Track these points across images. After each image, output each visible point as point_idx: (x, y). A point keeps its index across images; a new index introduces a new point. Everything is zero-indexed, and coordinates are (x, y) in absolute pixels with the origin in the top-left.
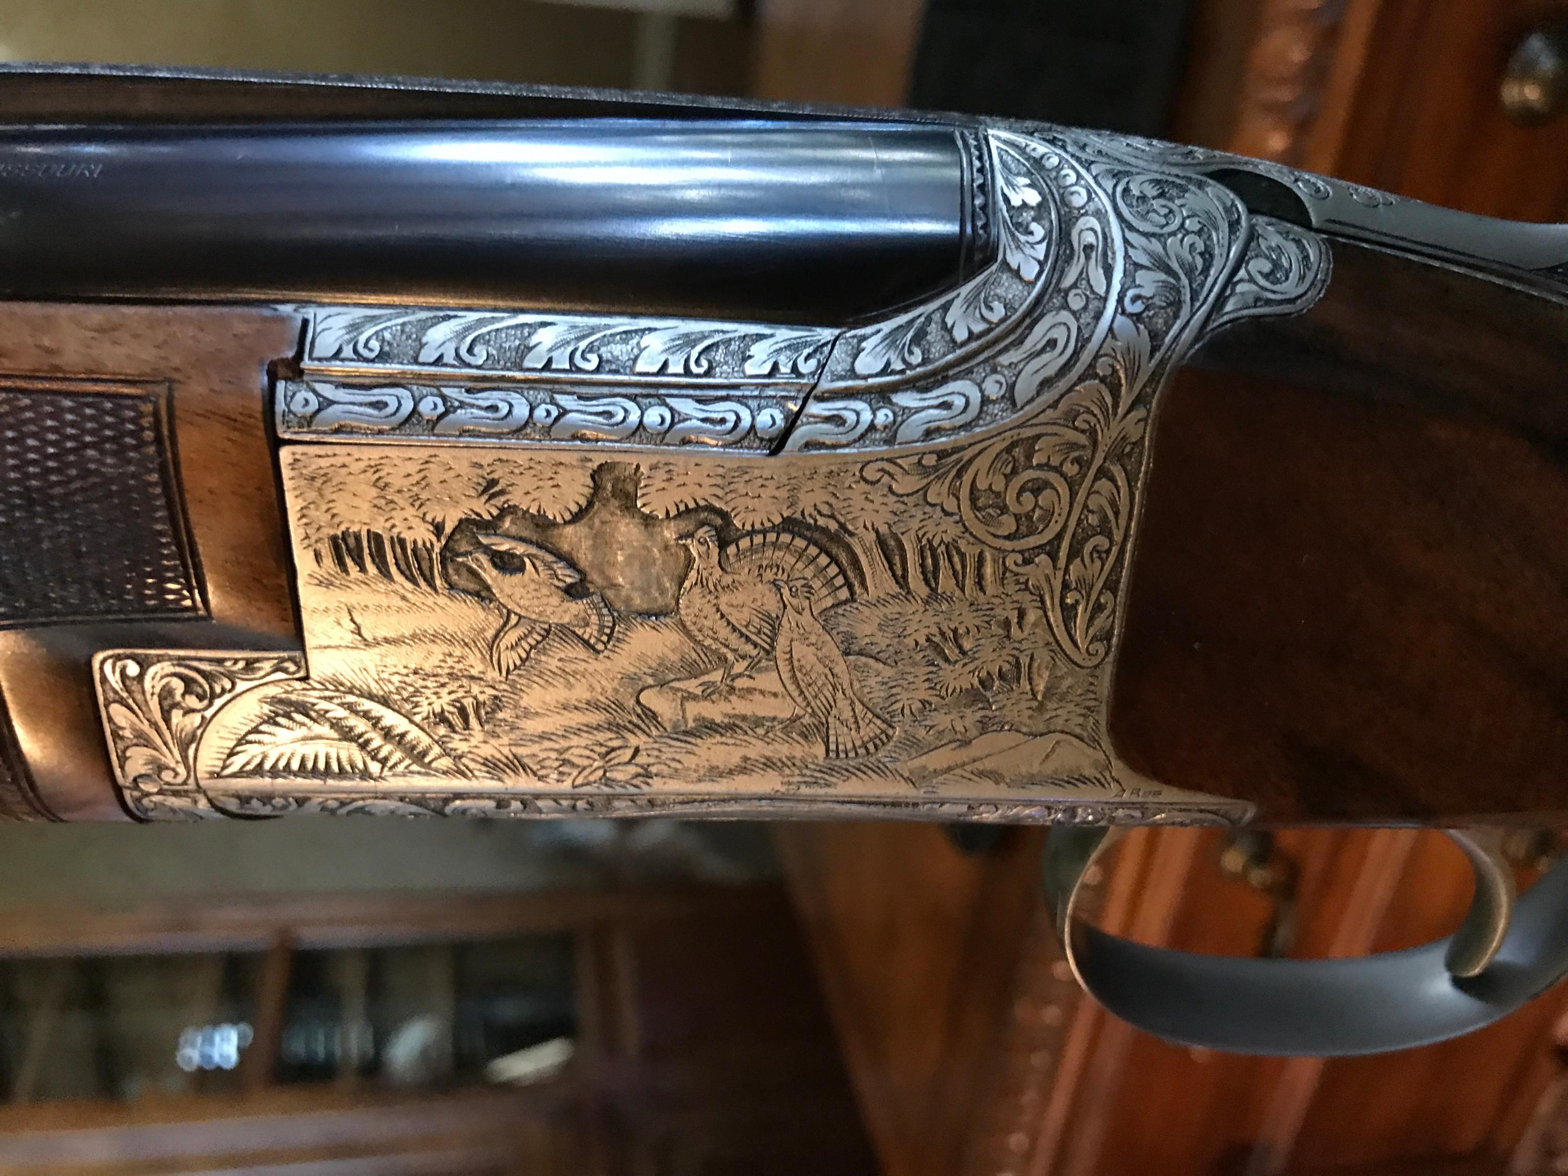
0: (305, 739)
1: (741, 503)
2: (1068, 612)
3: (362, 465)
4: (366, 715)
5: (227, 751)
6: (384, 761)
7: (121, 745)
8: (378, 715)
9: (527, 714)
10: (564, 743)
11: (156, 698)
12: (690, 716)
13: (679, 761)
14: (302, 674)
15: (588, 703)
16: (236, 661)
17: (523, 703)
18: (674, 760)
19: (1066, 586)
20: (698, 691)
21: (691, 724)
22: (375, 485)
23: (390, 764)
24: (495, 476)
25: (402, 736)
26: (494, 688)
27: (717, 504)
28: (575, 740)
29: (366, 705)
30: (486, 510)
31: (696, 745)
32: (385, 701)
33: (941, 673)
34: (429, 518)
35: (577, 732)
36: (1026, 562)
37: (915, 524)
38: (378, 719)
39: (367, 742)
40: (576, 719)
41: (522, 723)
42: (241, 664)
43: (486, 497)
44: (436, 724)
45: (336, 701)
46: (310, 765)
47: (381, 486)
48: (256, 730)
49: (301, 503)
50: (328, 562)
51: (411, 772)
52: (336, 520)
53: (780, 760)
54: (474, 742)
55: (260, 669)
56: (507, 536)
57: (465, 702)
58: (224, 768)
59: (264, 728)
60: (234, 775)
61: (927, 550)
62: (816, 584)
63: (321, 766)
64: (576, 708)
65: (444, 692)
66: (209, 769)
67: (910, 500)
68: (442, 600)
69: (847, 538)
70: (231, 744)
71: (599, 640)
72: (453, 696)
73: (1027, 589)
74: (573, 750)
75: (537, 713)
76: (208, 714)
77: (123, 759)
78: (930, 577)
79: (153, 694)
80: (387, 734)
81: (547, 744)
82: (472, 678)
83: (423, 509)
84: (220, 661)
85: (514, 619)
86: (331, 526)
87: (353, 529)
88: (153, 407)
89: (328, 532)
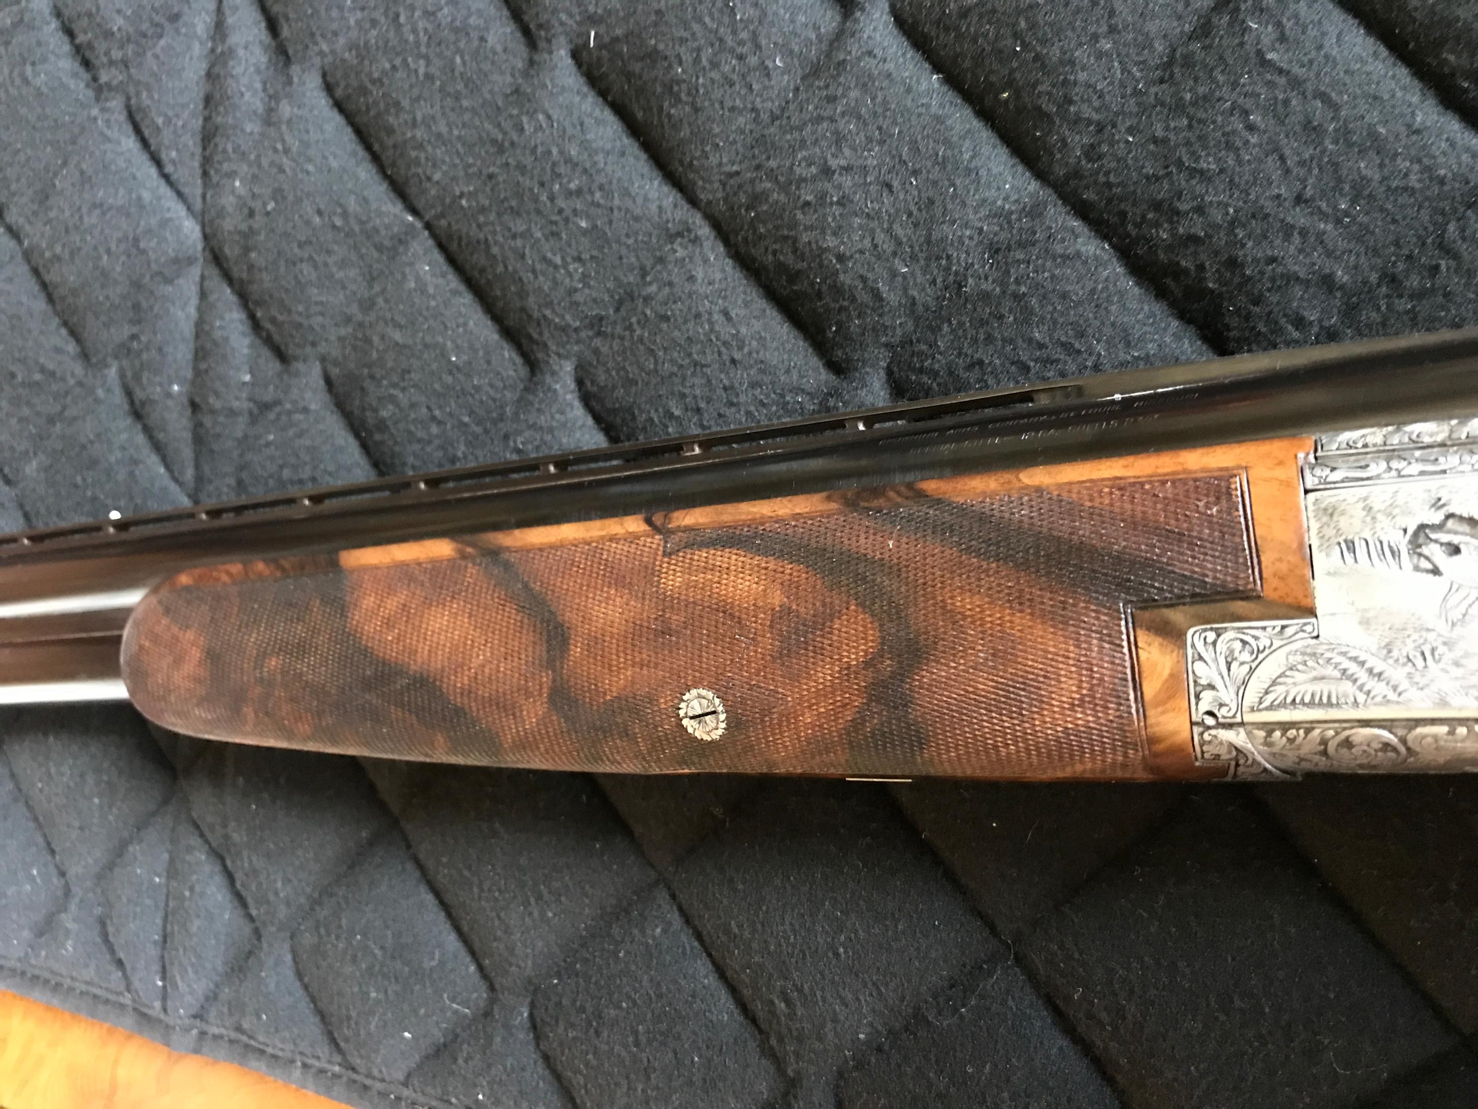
0: (1315, 679)
3: (1357, 498)
4: (1356, 660)
5: (1263, 691)
6: (1367, 694)
7: (1198, 689)
8: (1363, 660)
9: (1467, 654)
11: (1223, 656)
14: (1315, 634)
17: (1464, 647)
22: (1364, 509)
23: (1371, 695)
24: (1440, 495)
25: (1381, 673)
26: (1443, 636)
29: (1356, 653)
30: (1436, 518)
34: (1397, 526)
38: (1364, 663)
39: (1357, 679)
42: (1278, 629)
43: (1435, 509)
44: (1404, 664)
45: (1336, 651)
46: (1317, 700)
47: (1368, 509)
48: (1283, 675)
49: (1318, 525)
50: (1335, 557)
51: (1388, 702)
52: (1340, 532)
54: (1430, 676)
55: (1289, 632)
56: (1449, 532)
57: (1424, 648)
58: (1260, 703)
59: (1288, 673)
63: (1325, 699)
65: (1409, 641)
66: (1251, 703)
68: (1407, 575)
70: (1266, 686)
72: (1417, 644)
77: (1198, 697)
79: (1221, 652)
80: (1371, 673)
82: (1428, 630)
83: (1395, 520)
85: (1455, 587)
86: (1336, 537)
87: (1350, 537)
88: (1237, 479)
89: (1334, 541)
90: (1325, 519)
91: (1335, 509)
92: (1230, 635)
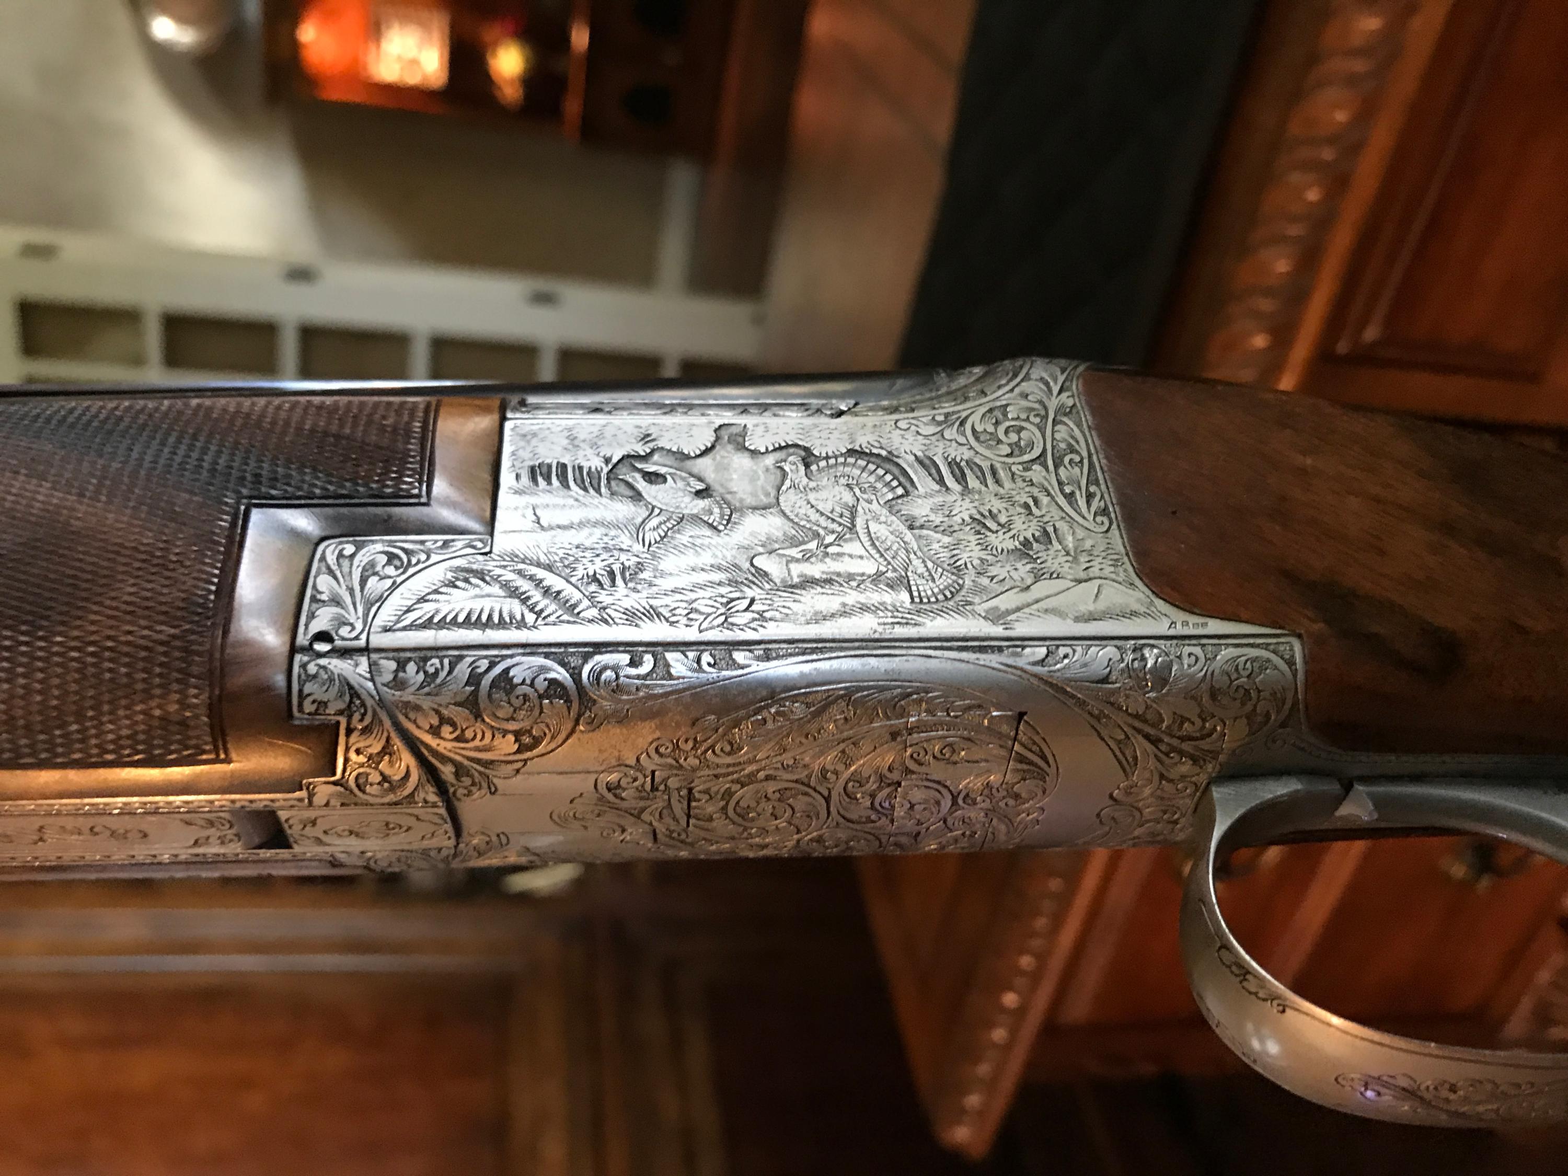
0: (477, 596)
1: (818, 442)
2: (1070, 497)
3: (560, 429)
4: (531, 578)
5: (405, 609)
6: (539, 614)
7: (315, 606)
8: (541, 577)
9: (663, 574)
10: (693, 596)
11: (360, 569)
12: (795, 573)
13: (789, 608)
14: (487, 549)
15: (712, 566)
16: (436, 541)
17: (660, 567)
18: (784, 607)
19: (1060, 483)
20: (800, 556)
21: (796, 580)
22: (568, 437)
23: (543, 615)
24: (649, 432)
25: (559, 593)
26: (638, 556)
27: (800, 443)
28: (701, 593)
29: (533, 570)
30: (642, 450)
31: (801, 595)
32: (549, 568)
33: (988, 539)
34: (602, 454)
35: (702, 587)
36: (1026, 469)
37: (940, 451)
38: (541, 581)
39: (528, 598)
40: (702, 578)
41: (657, 581)
42: (440, 544)
43: (643, 442)
44: (588, 583)
45: (509, 568)
46: (474, 619)
47: (572, 439)
48: (436, 592)
49: (513, 448)
50: (525, 480)
51: (563, 622)
52: (537, 456)
53: (873, 605)
54: (617, 595)
55: (452, 546)
56: (655, 464)
57: (614, 567)
58: (398, 622)
59: (443, 590)
60: (404, 629)
61: (953, 465)
62: (879, 485)
63: (484, 618)
64: (703, 570)
65: (597, 560)
66: (383, 624)
67: (933, 438)
68: (604, 501)
69: (896, 460)
70: (410, 603)
71: (720, 523)
72: (605, 563)
73: (1032, 485)
74: (699, 601)
75: (671, 574)
76: (399, 580)
77: (312, 616)
78: (961, 478)
79: (358, 566)
80: (547, 592)
81: (678, 597)
82: (621, 550)
83: (599, 450)
84: (422, 542)
85: (657, 511)
86: (530, 460)
87: (547, 461)
89: (529, 463)
90: (522, 443)
91: (535, 435)
92: (376, 548)
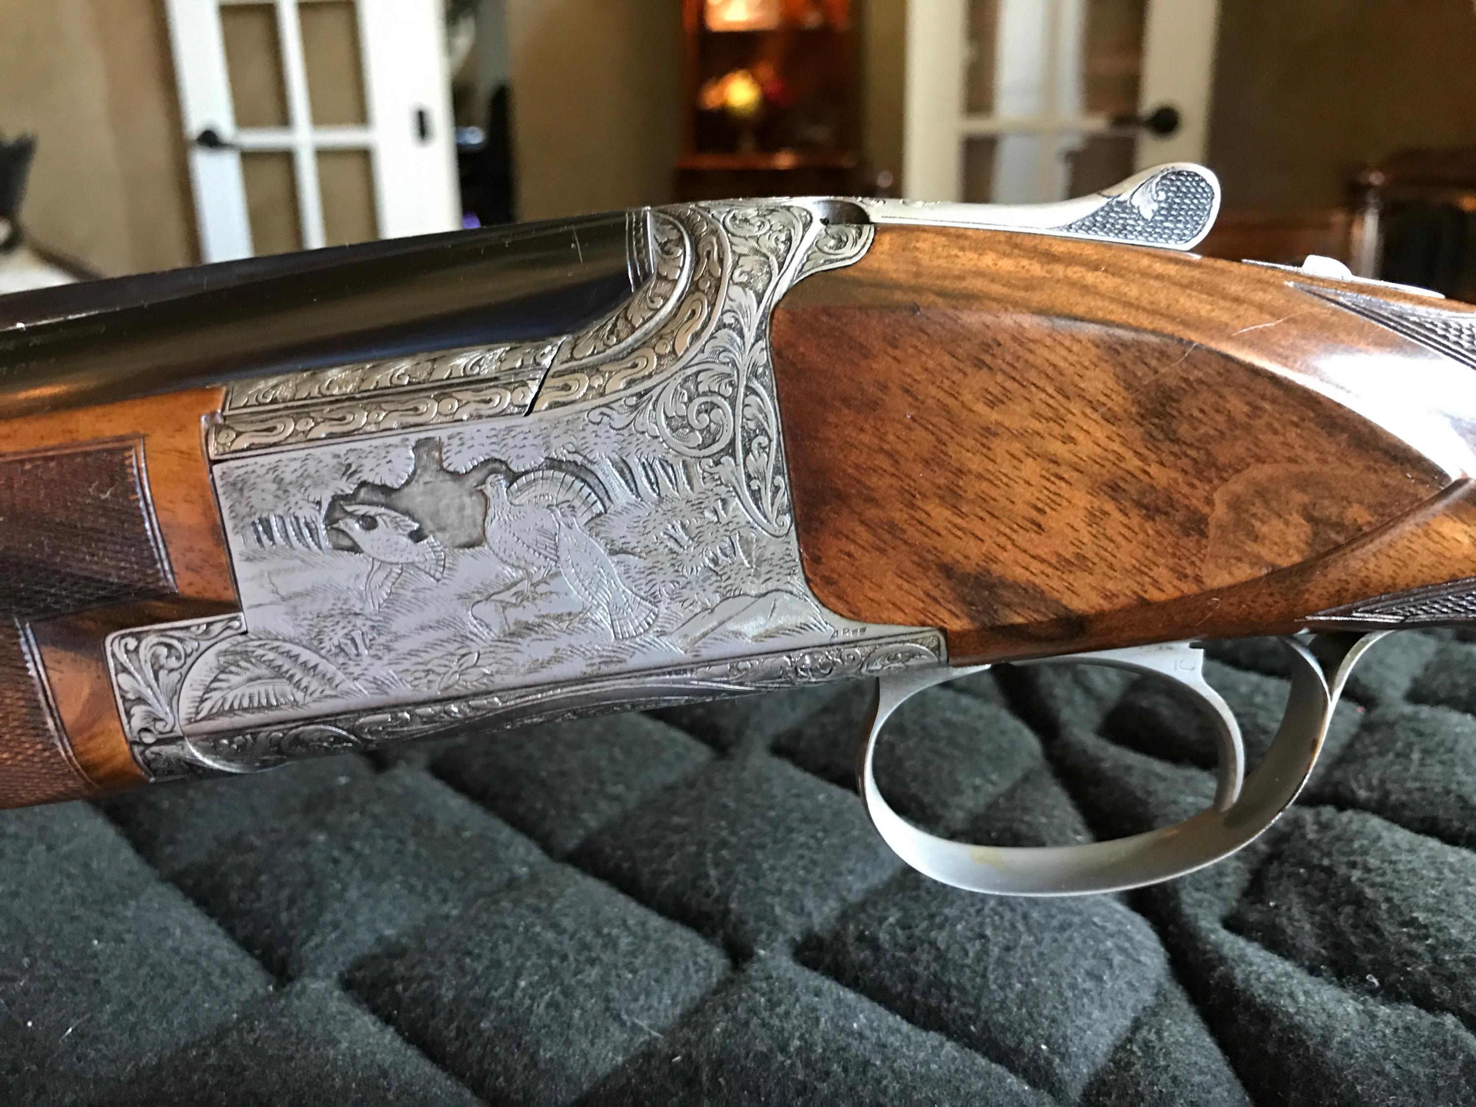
0: (251, 680)
4: (288, 655)
5: (198, 699)
6: (305, 690)
7: (128, 705)
8: (296, 653)
9: (397, 637)
11: (149, 665)
12: (511, 621)
13: (510, 659)
14: (243, 628)
15: (438, 622)
16: (199, 626)
17: (393, 629)
18: (506, 658)
19: (749, 477)
20: (513, 600)
21: (513, 628)
22: (274, 481)
23: (309, 692)
24: (349, 461)
25: (315, 667)
26: (372, 620)
27: (497, 456)
28: (434, 654)
29: (288, 646)
30: (347, 487)
31: (519, 643)
32: (300, 643)
34: (312, 499)
35: (434, 645)
36: (717, 463)
37: (633, 449)
39: (292, 676)
40: (432, 635)
41: (395, 645)
42: (203, 628)
43: (346, 477)
44: (336, 655)
45: (267, 647)
46: (256, 702)
48: (216, 680)
49: (229, 502)
50: (252, 541)
52: (253, 510)
54: (364, 665)
55: (215, 630)
56: (363, 503)
57: (354, 634)
58: (197, 713)
59: (222, 676)
60: (205, 719)
61: (647, 465)
62: (577, 503)
63: (264, 702)
64: (430, 627)
65: (338, 628)
66: (188, 716)
67: (625, 432)
68: (328, 558)
69: (589, 466)
70: (200, 693)
71: (437, 571)
72: (345, 631)
73: (721, 483)
74: (433, 662)
75: (404, 636)
76: (184, 671)
77: (129, 714)
79: (146, 660)
80: (305, 667)
81: (414, 659)
82: (356, 614)
83: (307, 493)
84: (187, 628)
85: (377, 564)
86: (250, 515)
87: (264, 515)
88: (133, 452)
89: (248, 520)
90: (235, 495)
91: (244, 482)
92: (153, 639)
